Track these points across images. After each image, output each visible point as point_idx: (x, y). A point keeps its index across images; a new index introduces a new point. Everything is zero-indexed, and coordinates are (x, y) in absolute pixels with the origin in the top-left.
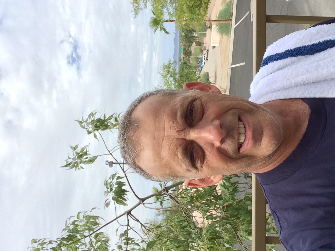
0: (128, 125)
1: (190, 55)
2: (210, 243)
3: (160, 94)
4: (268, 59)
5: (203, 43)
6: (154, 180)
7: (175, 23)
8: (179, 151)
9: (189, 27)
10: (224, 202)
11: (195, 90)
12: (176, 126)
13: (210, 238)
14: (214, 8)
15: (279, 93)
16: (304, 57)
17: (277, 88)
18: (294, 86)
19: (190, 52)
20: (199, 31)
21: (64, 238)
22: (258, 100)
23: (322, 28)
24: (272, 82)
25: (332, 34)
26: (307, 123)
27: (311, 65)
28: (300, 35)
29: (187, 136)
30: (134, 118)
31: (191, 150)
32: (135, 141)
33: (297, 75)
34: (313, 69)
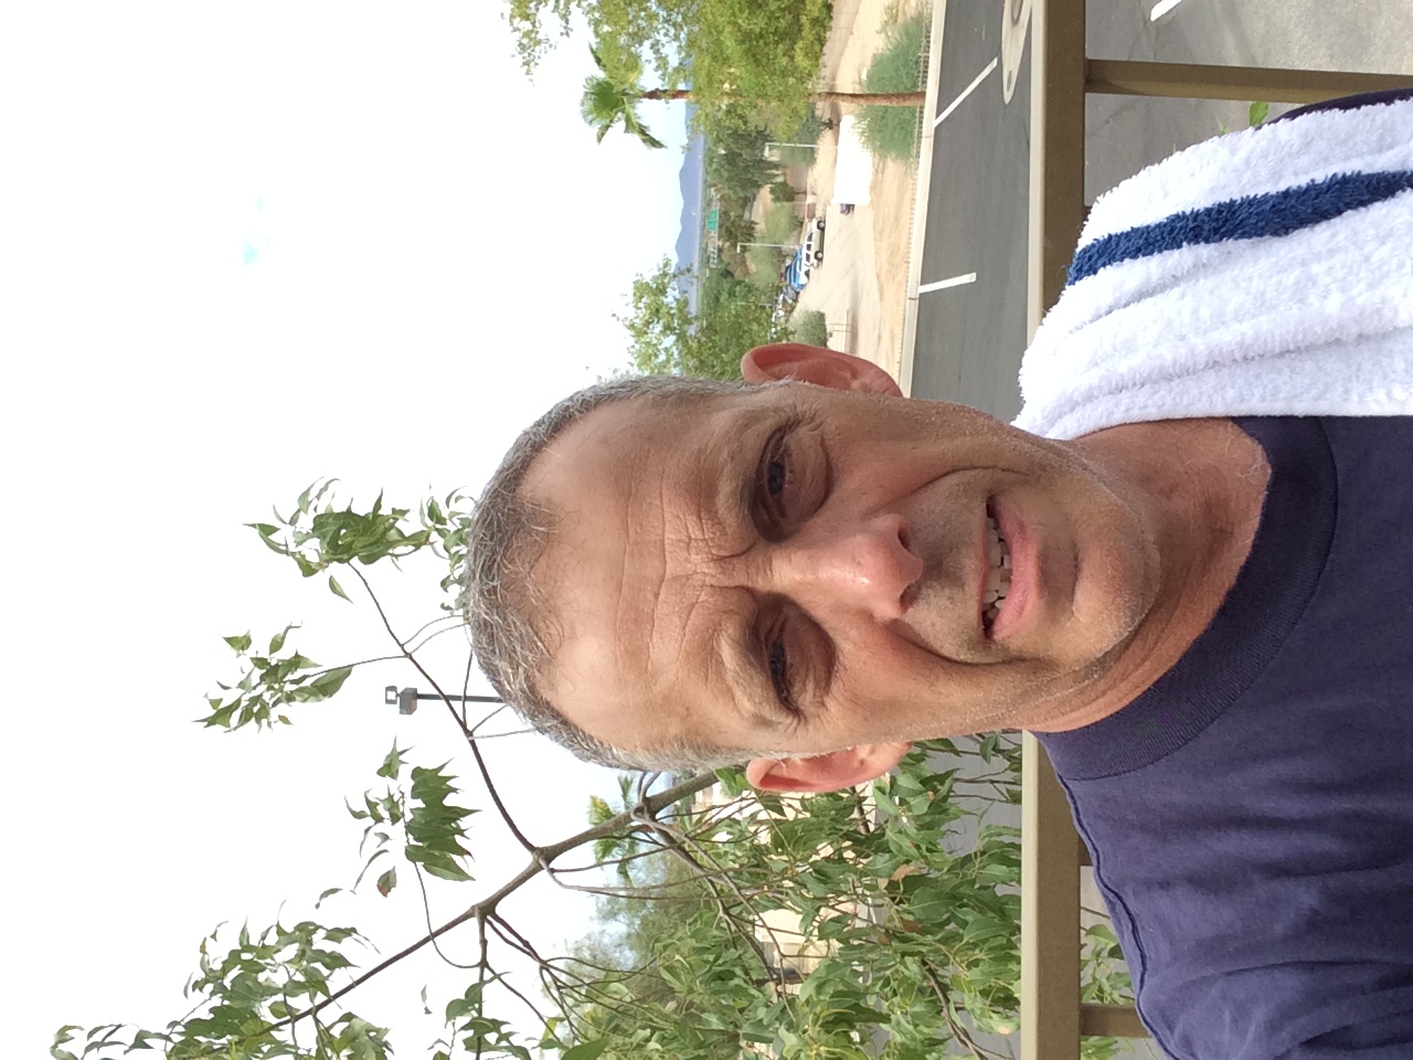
0: (507, 531)
1: (750, 241)
2: (831, 1037)
3: (641, 399)
4: (1098, 251)
5: (802, 190)
6: (615, 762)
7: (688, 105)
8: (723, 633)
9: (745, 123)
10: (894, 861)
11: (790, 380)
12: (712, 539)
13: (831, 1018)
14: (850, 43)
15: (1142, 396)
16: (1247, 244)
17: (1135, 375)
18: (1206, 367)
19: (747, 229)
20: (789, 141)
21: (199, 1019)
22: (1053, 424)
23: (1326, 126)
24: (1115, 349)
25: (1365, 150)
26: (1254, 522)
27: (1275, 279)
28: (1233, 152)
29: (760, 580)
30: (535, 502)
31: (774, 637)
32: (537, 599)
33: (1219, 320)
34: (1285, 296)
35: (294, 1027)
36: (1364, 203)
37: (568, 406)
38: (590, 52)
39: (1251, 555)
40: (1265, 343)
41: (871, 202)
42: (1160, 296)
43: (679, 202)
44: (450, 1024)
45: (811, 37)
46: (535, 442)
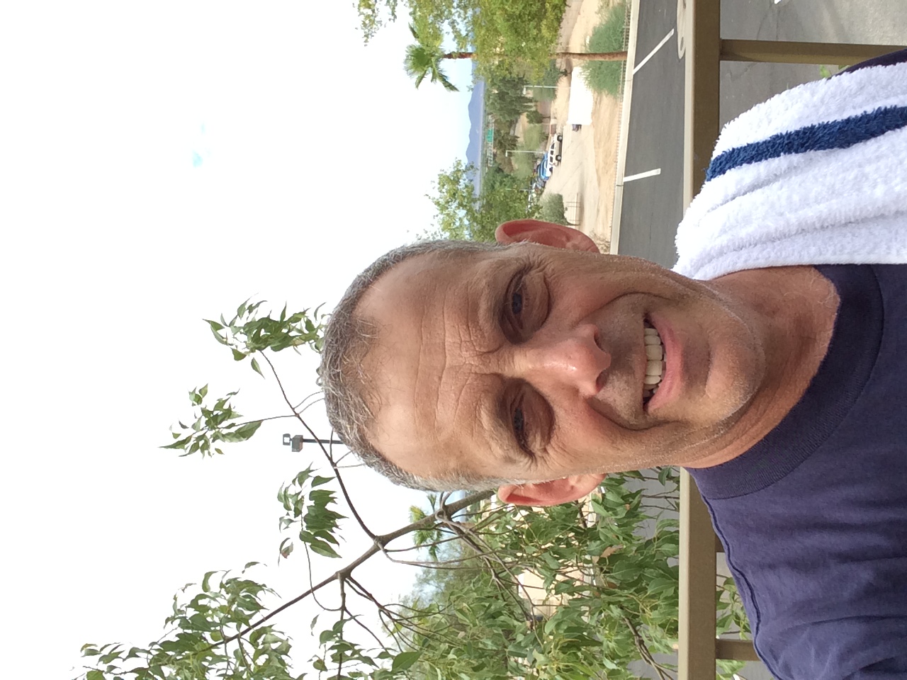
0: (346, 337)
1: (514, 149)
2: (566, 656)
3: (432, 254)
4: (726, 159)
5: (548, 116)
6: (415, 485)
7: (473, 60)
8: (483, 406)
9: (510, 73)
10: (602, 545)
11: (527, 242)
13: (566, 645)
14: (578, 20)
15: (755, 252)
16: (823, 153)
17: (751, 238)
18: (797, 233)
19: (512, 141)
20: (539, 84)
21: (169, 641)
22: (698, 271)
23: (873, 76)
24: (737, 222)
25: (899, 92)
26: (829, 333)
27: (841, 176)
28: (813, 94)
29: (506, 368)
30: (363, 319)
31: (516, 405)
32: (365, 381)
33: (805, 202)
34: (848, 187)
35: (226, 646)
36: (898, 126)
37: (386, 259)
38: (409, 29)
39: (827, 353)
40: (835, 216)
41: (592, 123)
42: (766, 187)
43: (468, 125)
44: (323, 645)
45: (552, 17)
46: (365, 282)
